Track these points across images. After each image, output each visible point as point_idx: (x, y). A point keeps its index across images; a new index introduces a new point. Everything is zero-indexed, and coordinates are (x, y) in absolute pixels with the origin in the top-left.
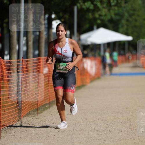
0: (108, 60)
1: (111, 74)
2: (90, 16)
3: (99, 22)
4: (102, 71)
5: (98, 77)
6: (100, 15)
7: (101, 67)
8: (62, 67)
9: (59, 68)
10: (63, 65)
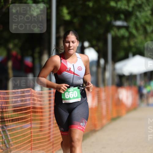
8: (73, 93)
9: (67, 96)
10: (74, 91)
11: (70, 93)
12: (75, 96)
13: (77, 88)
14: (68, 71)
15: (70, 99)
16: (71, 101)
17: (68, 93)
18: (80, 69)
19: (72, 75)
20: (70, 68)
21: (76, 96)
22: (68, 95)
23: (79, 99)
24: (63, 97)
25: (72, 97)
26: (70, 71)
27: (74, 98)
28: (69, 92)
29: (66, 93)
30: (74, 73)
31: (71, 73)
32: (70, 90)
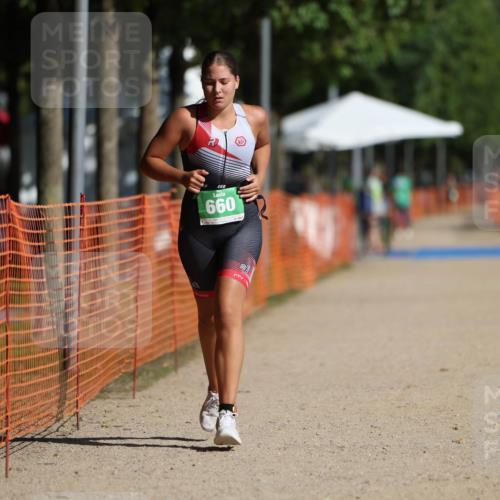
0: (378, 206)
1: (388, 252)
2: (316, 51)
3: (346, 72)
4: (356, 243)
5: (342, 261)
6: (350, 51)
7: (355, 227)
8: (225, 203)
9: (211, 209)
10: (227, 196)
11: (218, 201)
12: (229, 210)
13: (233, 189)
14: (210, 147)
15: (217, 215)
16: (221, 221)
17: (212, 201)
18: (240, 142)
19: (222, 156)
20: (217, 140)
21: (234, 208)
22: (212, 206)
23: (241, 217)
24: (200, 211)
25: (223, 210)
26: (216, 147)
27: (227, 213)
28: (215, 199)
29: (208, 202)
30: (226, 153)
31: (219, 152)
32: (217, 196)
